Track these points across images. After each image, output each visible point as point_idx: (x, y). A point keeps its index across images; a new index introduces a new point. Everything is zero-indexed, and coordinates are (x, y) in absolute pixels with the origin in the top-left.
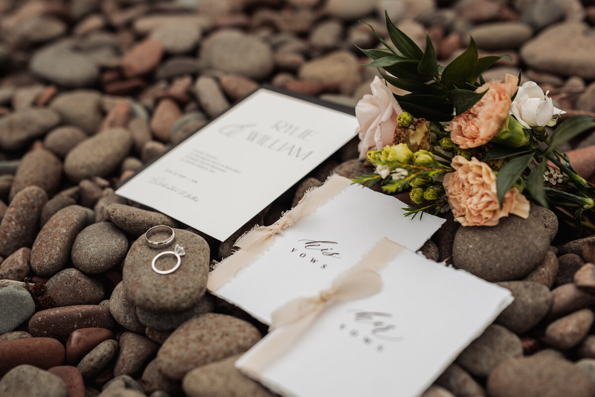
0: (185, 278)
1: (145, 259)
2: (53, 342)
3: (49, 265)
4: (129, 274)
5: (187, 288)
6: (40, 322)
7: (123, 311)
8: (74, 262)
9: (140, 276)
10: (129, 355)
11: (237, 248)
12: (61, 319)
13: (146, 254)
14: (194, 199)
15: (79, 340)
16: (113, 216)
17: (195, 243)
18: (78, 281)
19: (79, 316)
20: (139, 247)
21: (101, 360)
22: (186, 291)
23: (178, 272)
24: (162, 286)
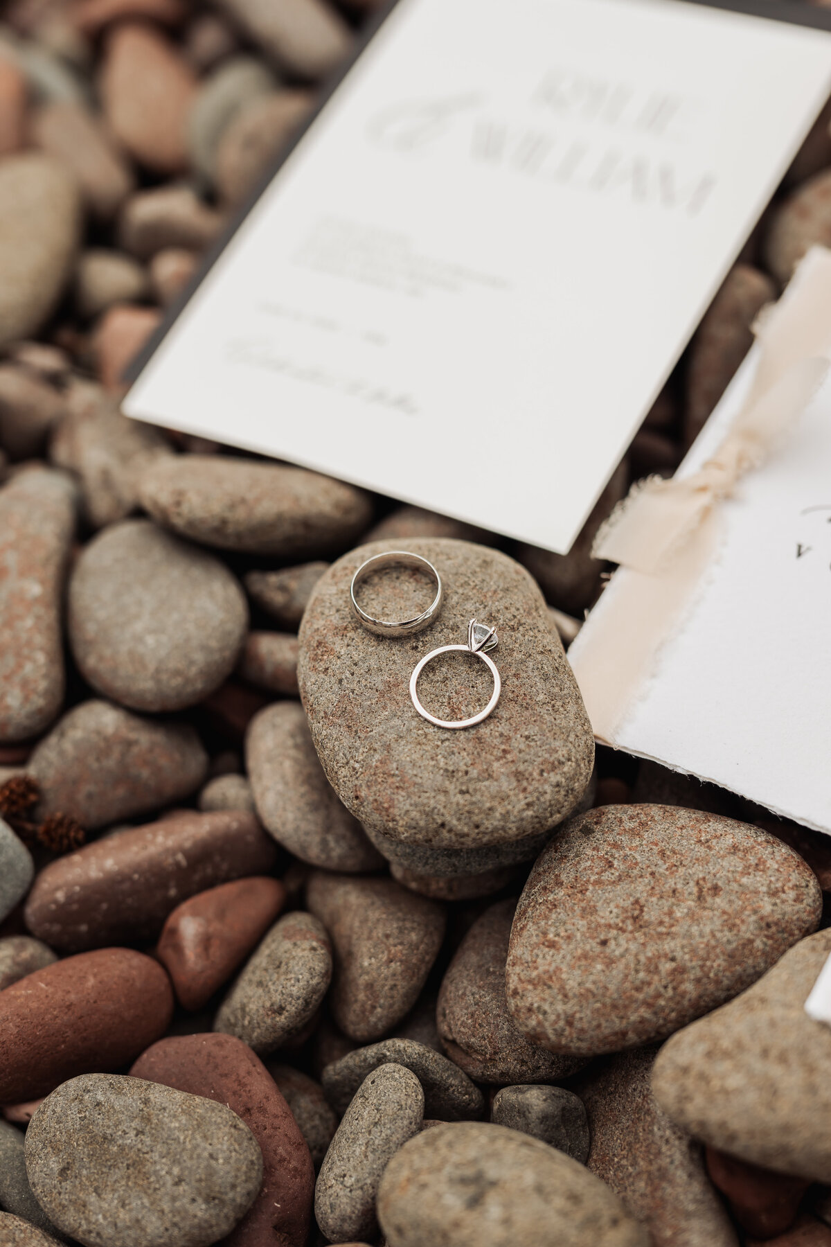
0: (532, 730)
1: (378, 681)
2: (131, 967)
3: (30, 716)
4: (346, 742)
5: (555, 766)
6: (62, 907)
7: (312, 827)
8: (96, 683)
9: (388, 748)
10: (385, 971)
11: (611, 567)
12: (126, 886)
13: (373, 663)
14: (402, 403)
15: (206, 942)
16: (179, 514)
17: (507, 590)
18: (129, 744)
19: (177, 864)
20: (338, 639)
21: (307, 1003)
22: (554, 778)
23: (504, 714)
24: (474, 773)
